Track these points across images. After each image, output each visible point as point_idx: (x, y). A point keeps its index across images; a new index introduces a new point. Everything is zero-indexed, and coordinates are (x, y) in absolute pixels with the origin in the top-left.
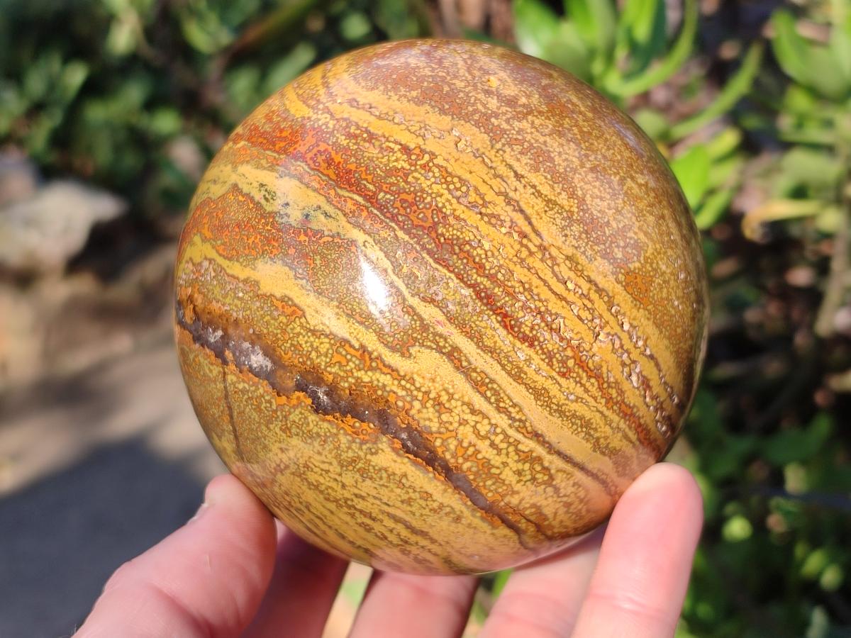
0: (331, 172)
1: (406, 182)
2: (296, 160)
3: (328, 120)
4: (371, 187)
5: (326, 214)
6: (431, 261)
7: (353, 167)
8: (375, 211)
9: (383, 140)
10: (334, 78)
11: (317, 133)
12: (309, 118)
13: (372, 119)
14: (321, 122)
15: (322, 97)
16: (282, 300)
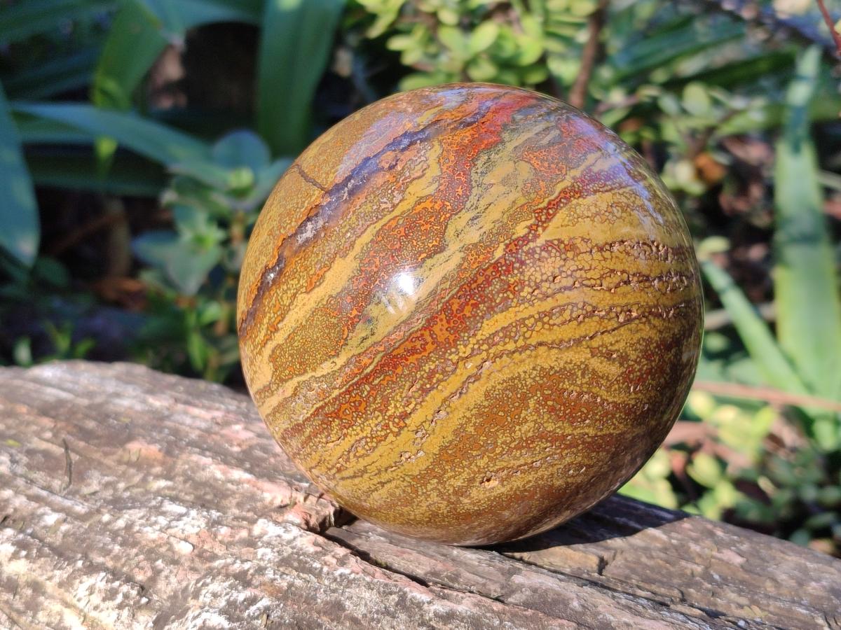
0: (401, 351)
1: (375, 410)
2: (428, 321)
3: (461, 354)
4: (376, 382)
5: (364, 339)
6: (318, 406)
7: (399, 371)
8: (356, 379)
9: (419, 400)
10: (530, 356)
11: (449, 343)
12: (475, 335)
13: (446, 393)
14: (461, 348)
15: (500, 348)
16: (323, 277)
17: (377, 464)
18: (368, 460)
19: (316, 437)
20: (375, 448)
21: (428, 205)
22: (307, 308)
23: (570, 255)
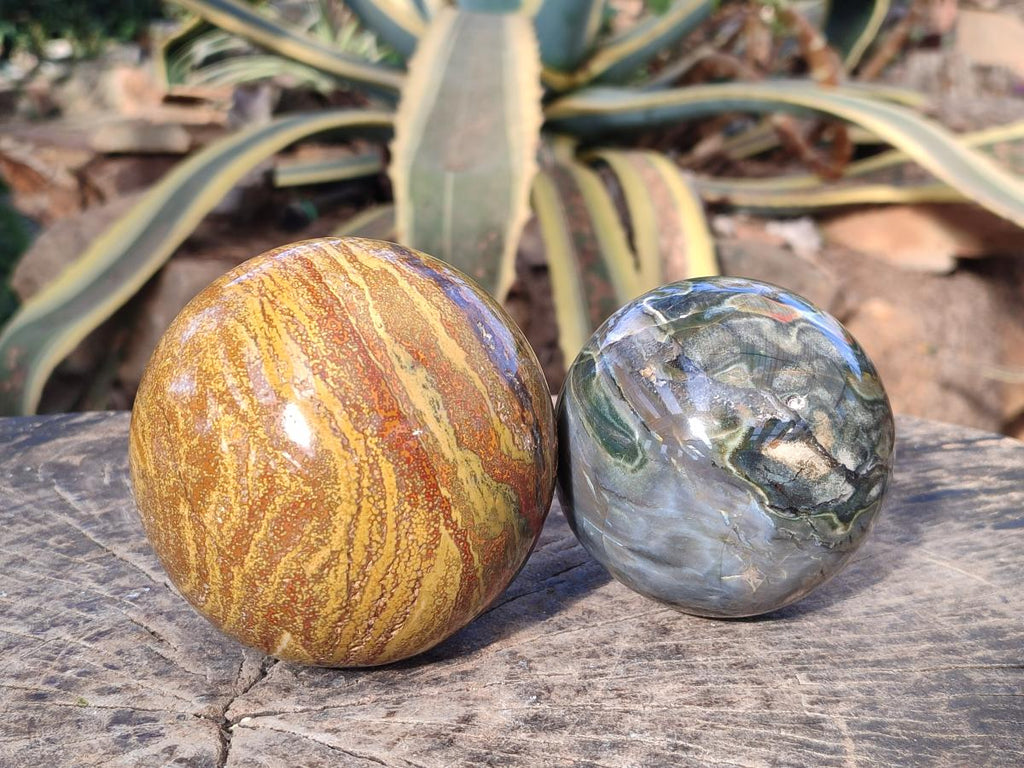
0: (383, 387)
1: (333, 351)
2: (405, 417)
3: (370, 438)
4: (359, 359)
5: (399, 359)
6: (341, 301)
7: (366, 381)
8: (364, 341)
9: (336, 392)
10: (352, 497)
11: (382, 431)
12: (383, 454)
13: (337, 417)
14: (376, 440)
15: (367, 473)
16: (453, 337)
17: (278, 338)
18: (283, 332)
19: (309, 290)
20: (296, 341)
21: (494, 442)
22: (429, 316)
23: (424, 552)
